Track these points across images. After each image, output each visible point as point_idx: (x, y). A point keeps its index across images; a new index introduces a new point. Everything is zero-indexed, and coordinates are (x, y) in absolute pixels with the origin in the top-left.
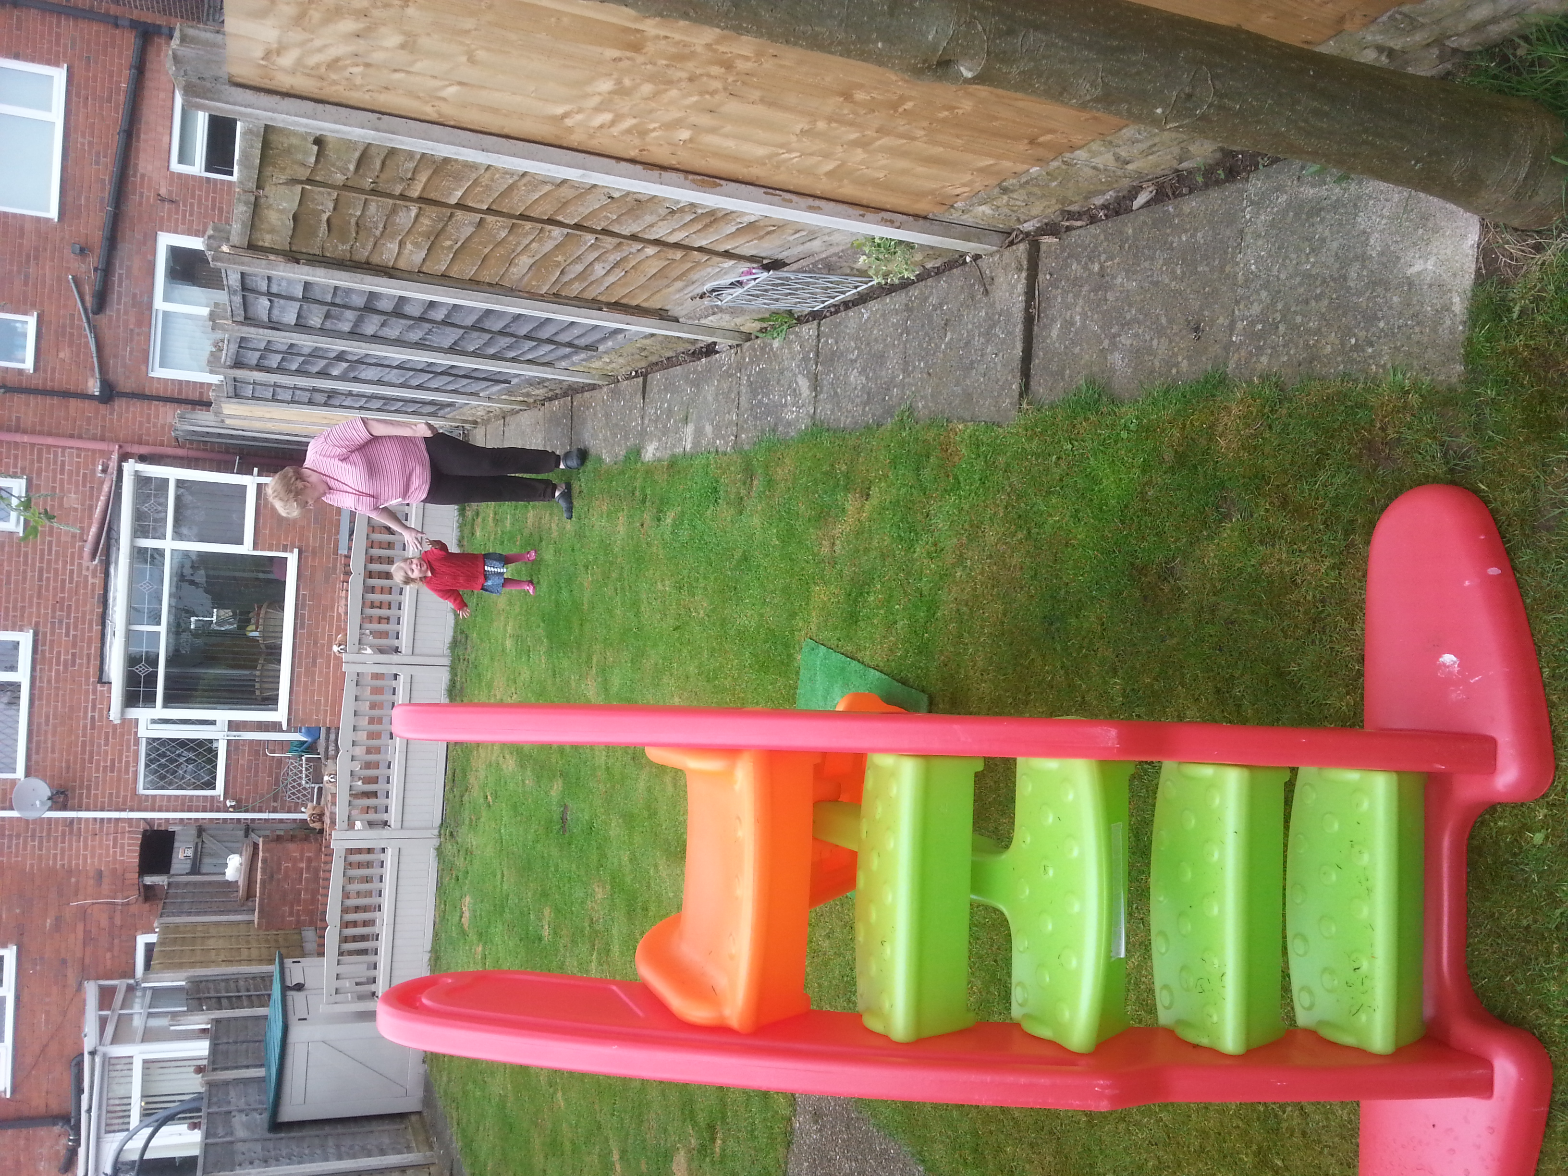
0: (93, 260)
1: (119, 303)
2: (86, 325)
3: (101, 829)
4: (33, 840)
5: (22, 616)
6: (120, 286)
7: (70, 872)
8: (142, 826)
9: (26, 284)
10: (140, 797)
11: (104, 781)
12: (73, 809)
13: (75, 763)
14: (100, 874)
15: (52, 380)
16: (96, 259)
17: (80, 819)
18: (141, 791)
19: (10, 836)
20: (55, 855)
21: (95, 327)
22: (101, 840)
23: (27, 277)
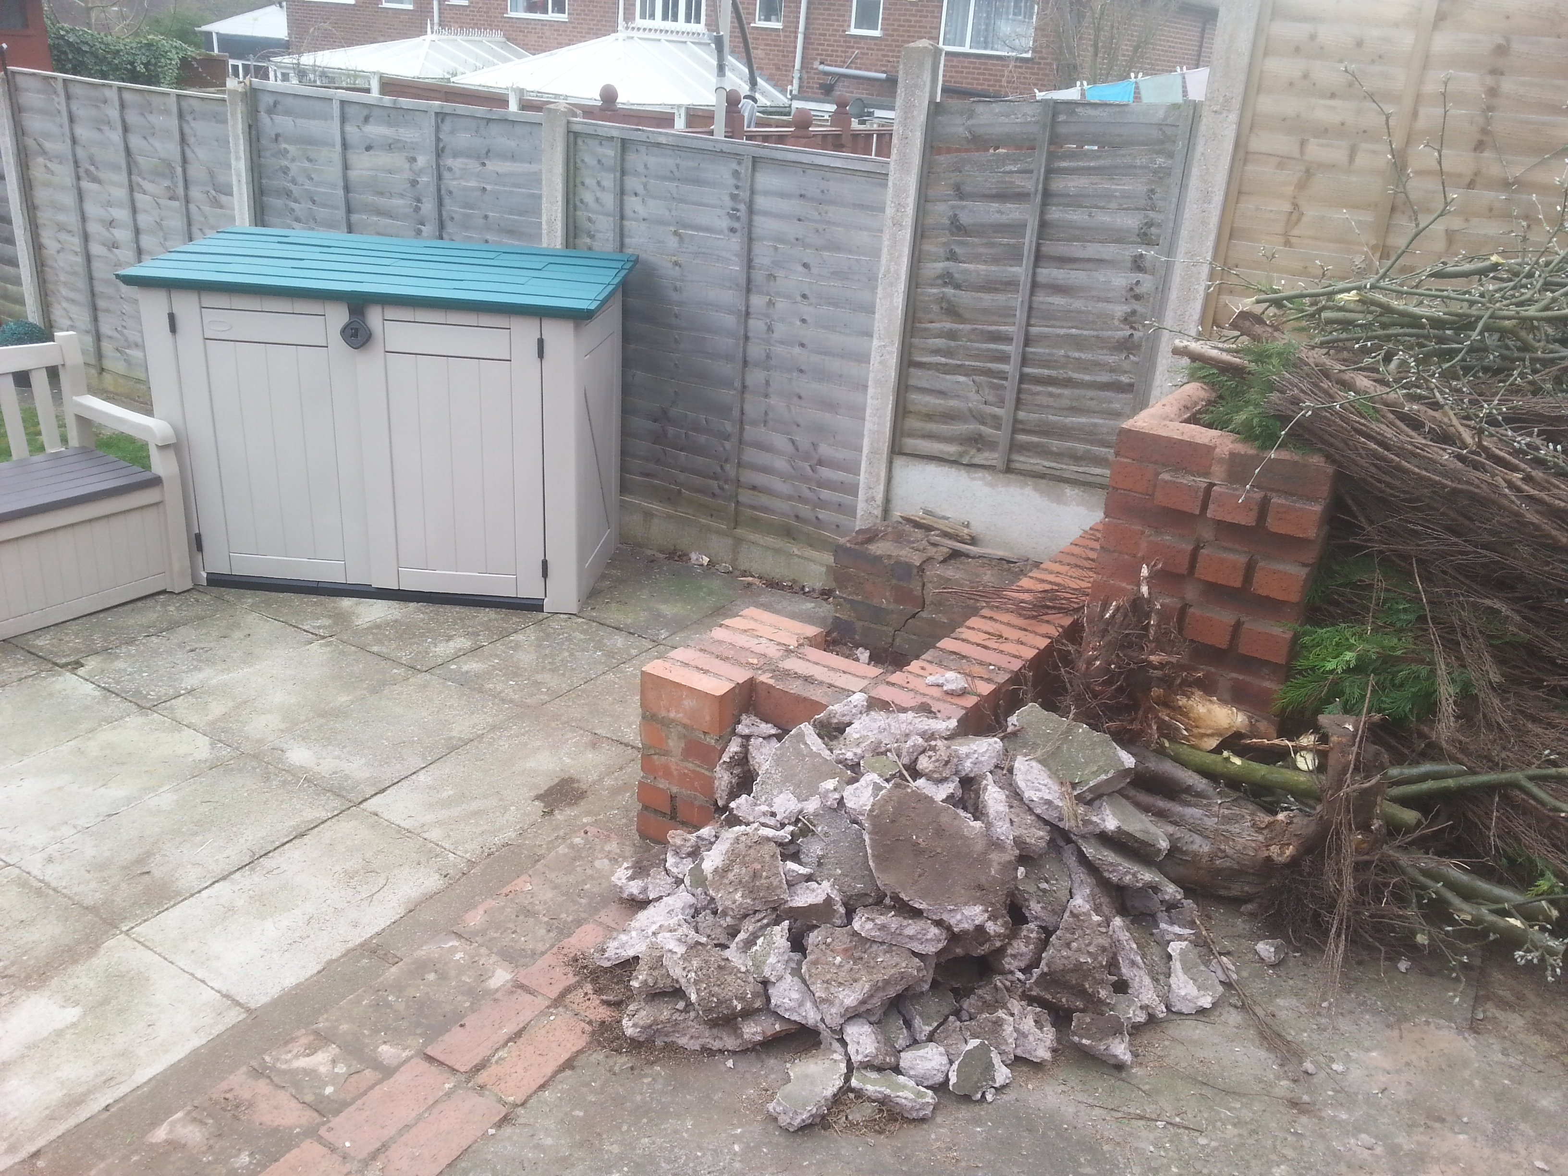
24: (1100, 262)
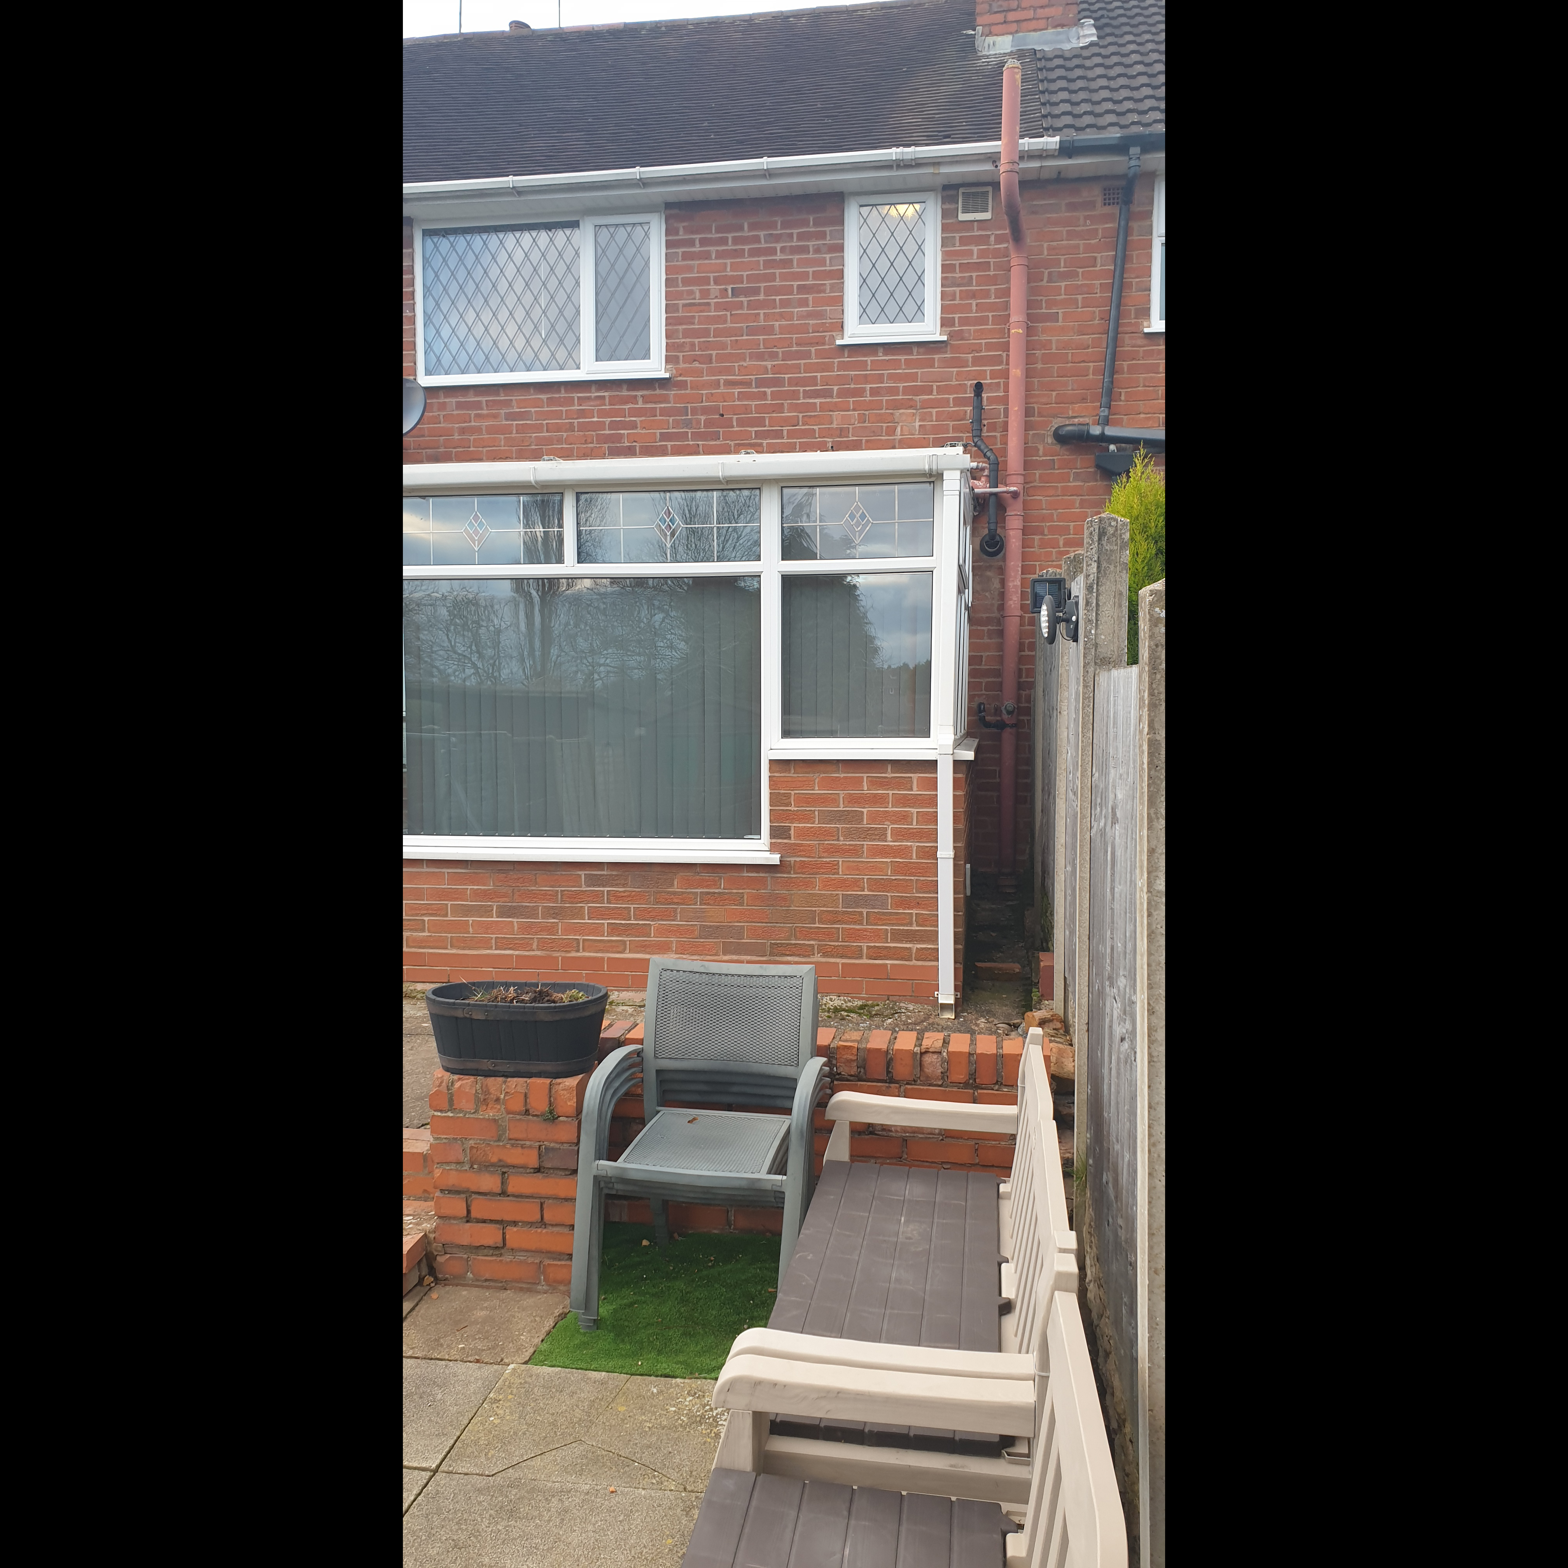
5: (694, 359)
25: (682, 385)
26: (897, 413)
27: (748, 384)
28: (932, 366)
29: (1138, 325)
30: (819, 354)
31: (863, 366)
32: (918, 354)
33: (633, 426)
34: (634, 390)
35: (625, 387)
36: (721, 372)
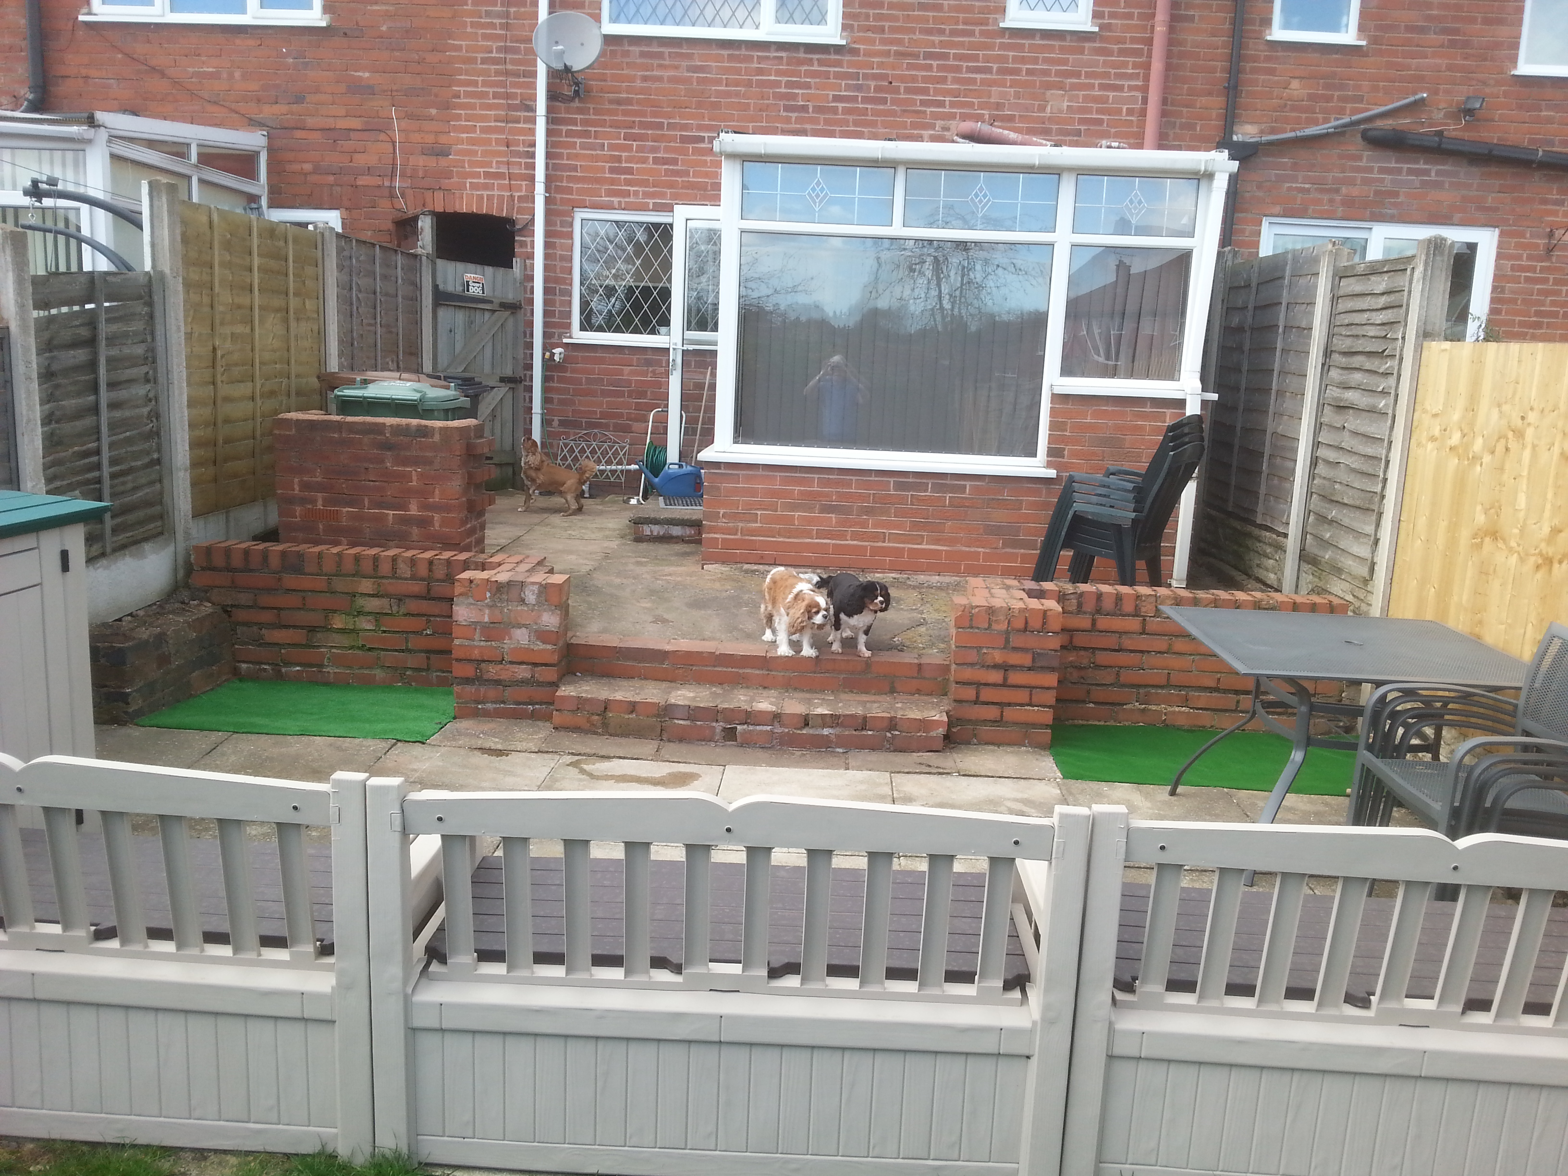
0: (1454, 129)
1: (1382, 170)
2: (1346, 120)
3: (518, 154)
4: (499, 50)
5: (868, 29)
6: (1410, 172)
7: (447, 106)
8: (521, 218)
9: (1410, 29)
10: (570, 214)
11: (596, 158)
12: (550, 110)
13: (625, 113)
14: (443, 153)
15: (1254, 70)
16: (1454, 134)
17: (533, 121)
18: (579, 215)
19: (507, 15)
20: (475, 84)
21: (1342, 134)
22: (499, 154)
23: (1422, 30)
24: (130, 381)
25: (854, 52)
26: (1049, 93)
27: (916, 56)
28: (1082, 53)
29: (1260, 32)
30: (983, 33)
31: (1021, 48)
32: (1071, 41)
33: (807, 86)
34: (810, 53)
35: (802, 50)
36: (892, 42)
